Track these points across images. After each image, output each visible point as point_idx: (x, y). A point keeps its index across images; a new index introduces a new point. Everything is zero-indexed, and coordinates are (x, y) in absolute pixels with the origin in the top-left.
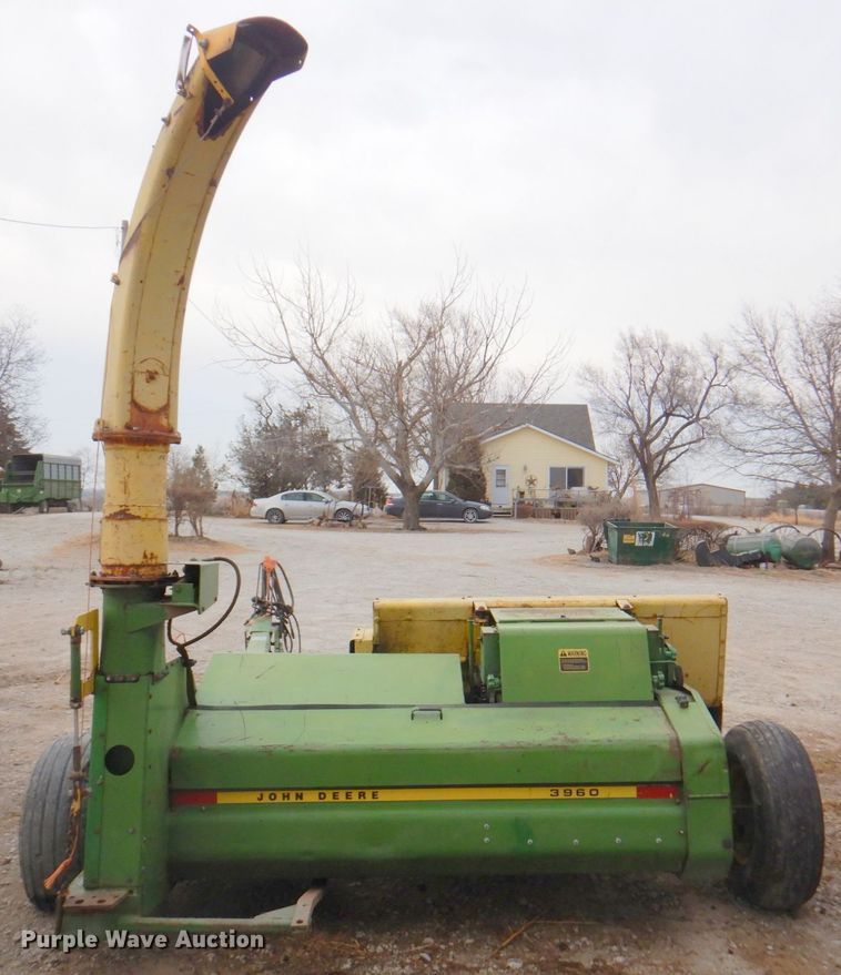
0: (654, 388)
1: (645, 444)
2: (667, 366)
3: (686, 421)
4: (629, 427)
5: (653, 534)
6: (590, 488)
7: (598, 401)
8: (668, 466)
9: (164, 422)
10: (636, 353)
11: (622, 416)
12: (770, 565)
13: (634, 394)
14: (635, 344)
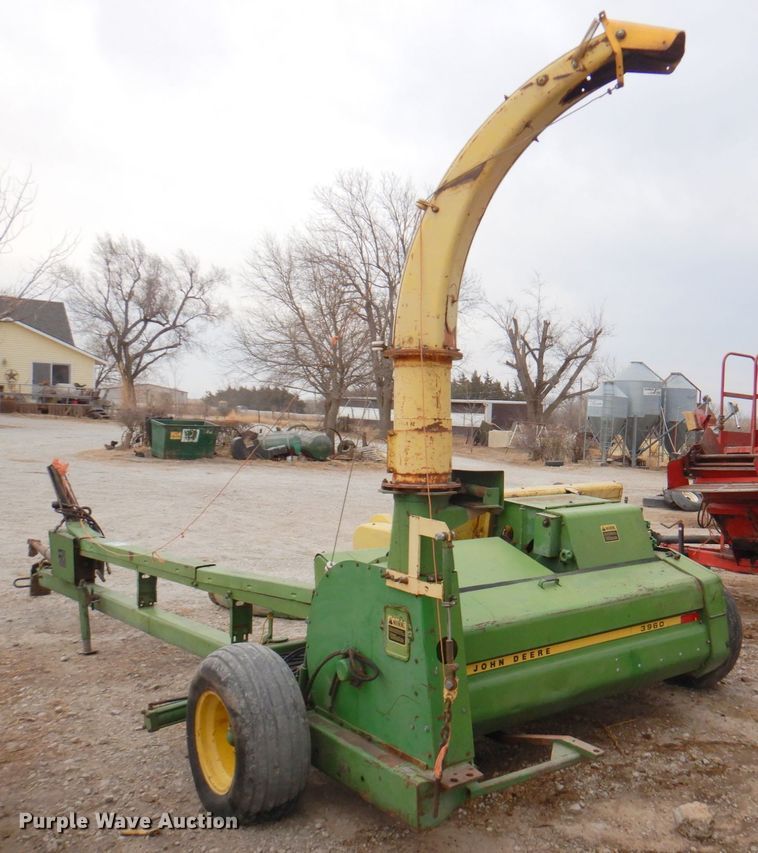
0: (131, 294)
1: (124, 345)
2: (144, 275)
3: (162, 328)
4: (106, 328)
5: (198, 431)
6: (77, 385)
7: (75, 302)
8: (145, 368)
10: (112, 258)
11: (100, 318)
12: (295, 458)
13: (112, 299)
14: (111, 251)
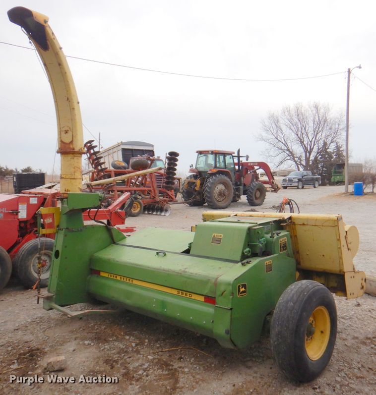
9: (71, 146)
